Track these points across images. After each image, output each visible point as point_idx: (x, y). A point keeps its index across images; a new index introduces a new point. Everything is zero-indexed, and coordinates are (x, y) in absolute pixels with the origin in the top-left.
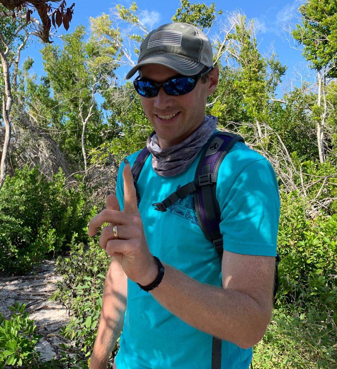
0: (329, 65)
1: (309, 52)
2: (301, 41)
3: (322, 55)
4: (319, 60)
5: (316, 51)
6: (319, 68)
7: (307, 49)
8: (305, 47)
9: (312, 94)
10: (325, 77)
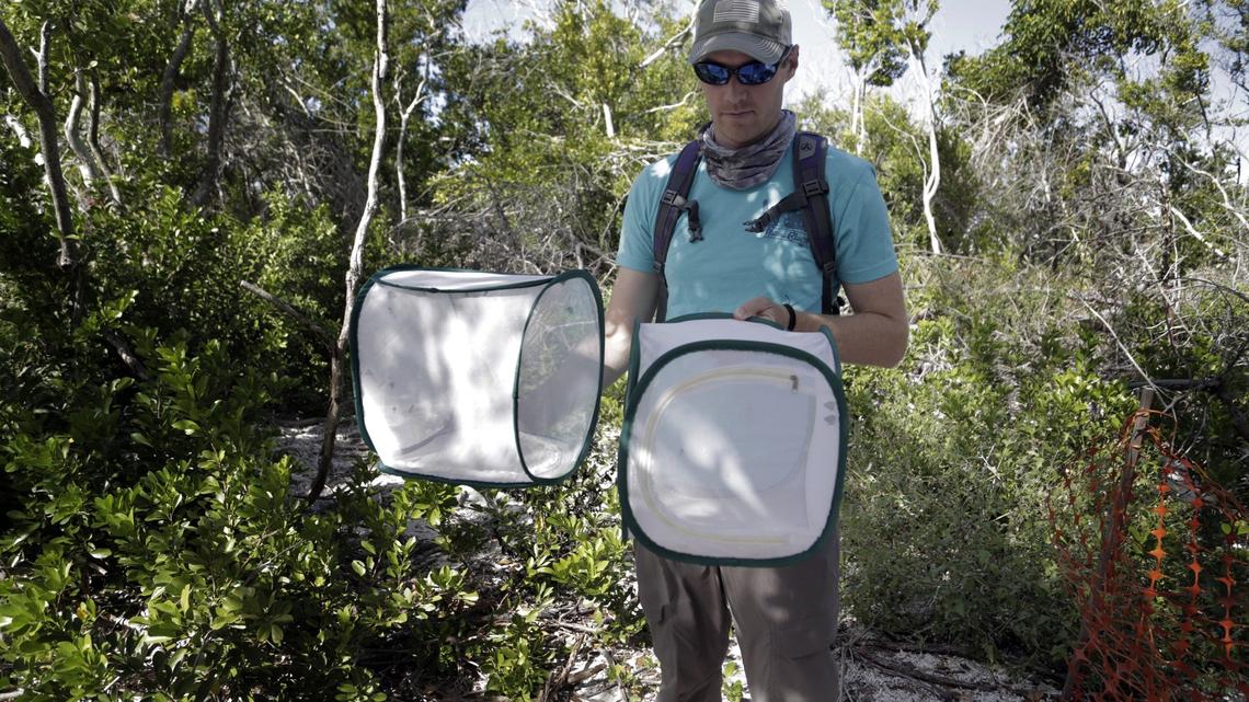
0: (872, 62)
1: (843, 35)
2: (832, 12)
3: (863, 43)
4: (858, 52)
5: (854, 35)
6: (856, 64)
7: (841, 29)
8: (836, 23)
9: (836, 109)
10: (866, 82)
